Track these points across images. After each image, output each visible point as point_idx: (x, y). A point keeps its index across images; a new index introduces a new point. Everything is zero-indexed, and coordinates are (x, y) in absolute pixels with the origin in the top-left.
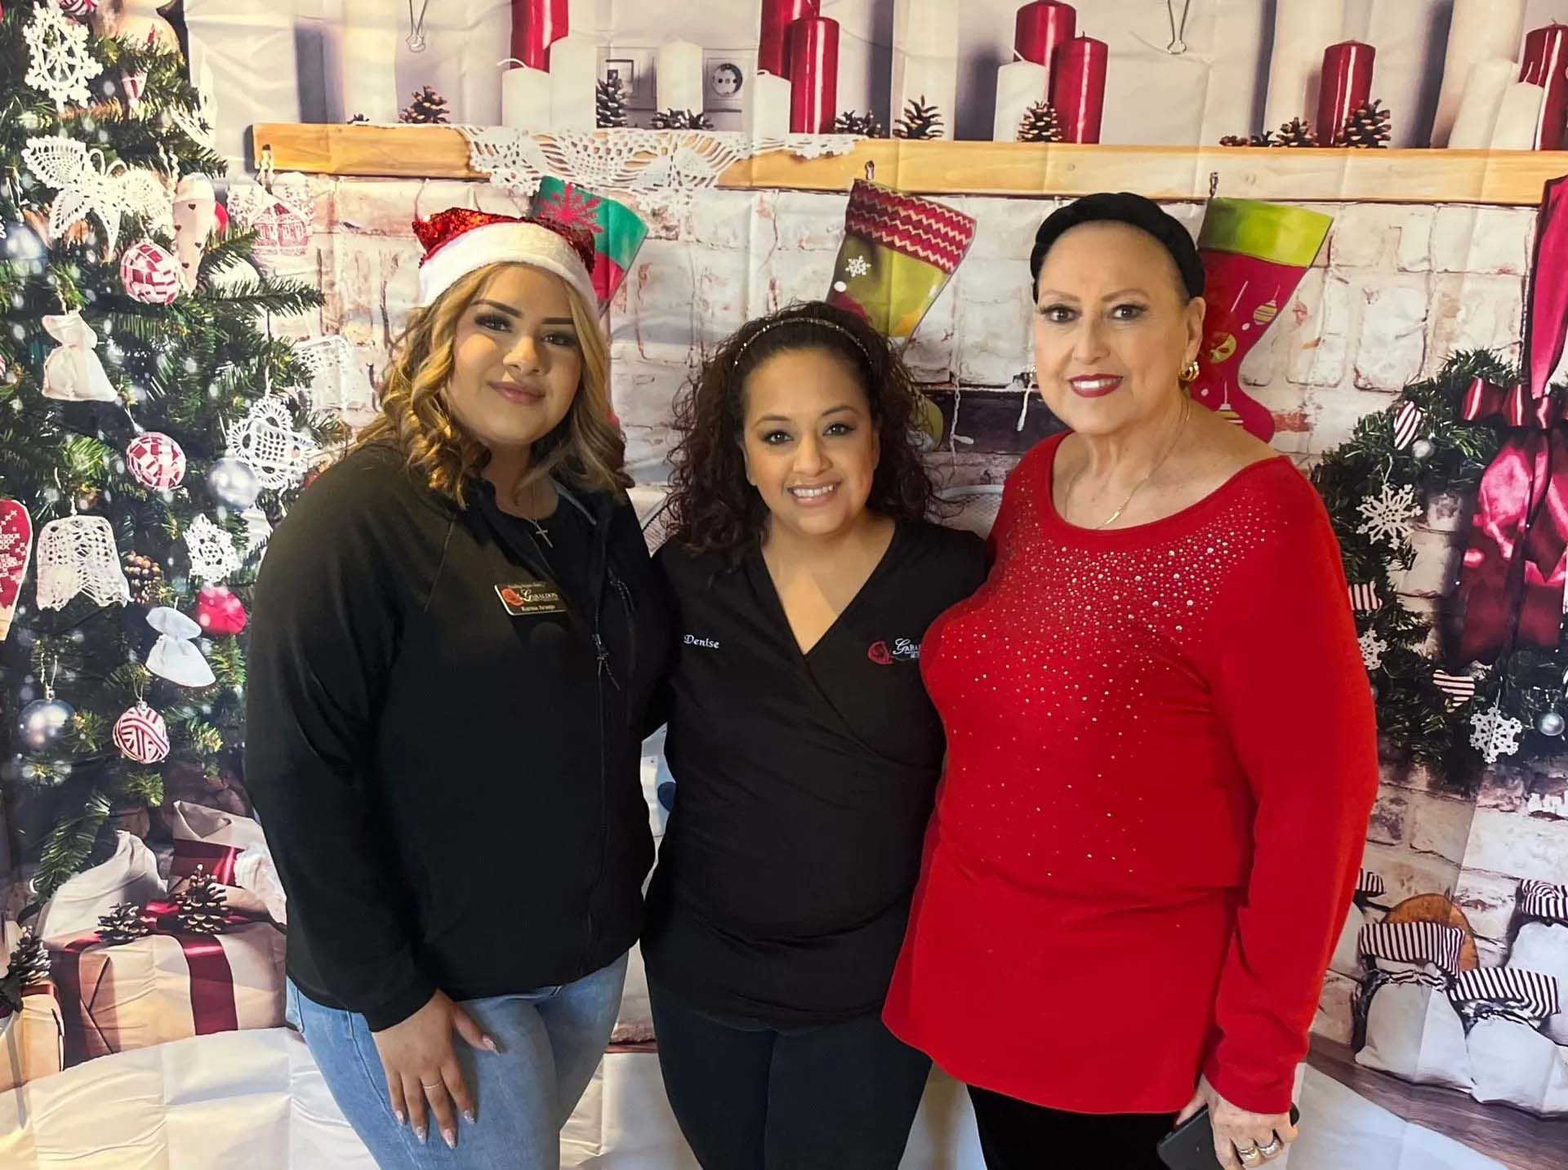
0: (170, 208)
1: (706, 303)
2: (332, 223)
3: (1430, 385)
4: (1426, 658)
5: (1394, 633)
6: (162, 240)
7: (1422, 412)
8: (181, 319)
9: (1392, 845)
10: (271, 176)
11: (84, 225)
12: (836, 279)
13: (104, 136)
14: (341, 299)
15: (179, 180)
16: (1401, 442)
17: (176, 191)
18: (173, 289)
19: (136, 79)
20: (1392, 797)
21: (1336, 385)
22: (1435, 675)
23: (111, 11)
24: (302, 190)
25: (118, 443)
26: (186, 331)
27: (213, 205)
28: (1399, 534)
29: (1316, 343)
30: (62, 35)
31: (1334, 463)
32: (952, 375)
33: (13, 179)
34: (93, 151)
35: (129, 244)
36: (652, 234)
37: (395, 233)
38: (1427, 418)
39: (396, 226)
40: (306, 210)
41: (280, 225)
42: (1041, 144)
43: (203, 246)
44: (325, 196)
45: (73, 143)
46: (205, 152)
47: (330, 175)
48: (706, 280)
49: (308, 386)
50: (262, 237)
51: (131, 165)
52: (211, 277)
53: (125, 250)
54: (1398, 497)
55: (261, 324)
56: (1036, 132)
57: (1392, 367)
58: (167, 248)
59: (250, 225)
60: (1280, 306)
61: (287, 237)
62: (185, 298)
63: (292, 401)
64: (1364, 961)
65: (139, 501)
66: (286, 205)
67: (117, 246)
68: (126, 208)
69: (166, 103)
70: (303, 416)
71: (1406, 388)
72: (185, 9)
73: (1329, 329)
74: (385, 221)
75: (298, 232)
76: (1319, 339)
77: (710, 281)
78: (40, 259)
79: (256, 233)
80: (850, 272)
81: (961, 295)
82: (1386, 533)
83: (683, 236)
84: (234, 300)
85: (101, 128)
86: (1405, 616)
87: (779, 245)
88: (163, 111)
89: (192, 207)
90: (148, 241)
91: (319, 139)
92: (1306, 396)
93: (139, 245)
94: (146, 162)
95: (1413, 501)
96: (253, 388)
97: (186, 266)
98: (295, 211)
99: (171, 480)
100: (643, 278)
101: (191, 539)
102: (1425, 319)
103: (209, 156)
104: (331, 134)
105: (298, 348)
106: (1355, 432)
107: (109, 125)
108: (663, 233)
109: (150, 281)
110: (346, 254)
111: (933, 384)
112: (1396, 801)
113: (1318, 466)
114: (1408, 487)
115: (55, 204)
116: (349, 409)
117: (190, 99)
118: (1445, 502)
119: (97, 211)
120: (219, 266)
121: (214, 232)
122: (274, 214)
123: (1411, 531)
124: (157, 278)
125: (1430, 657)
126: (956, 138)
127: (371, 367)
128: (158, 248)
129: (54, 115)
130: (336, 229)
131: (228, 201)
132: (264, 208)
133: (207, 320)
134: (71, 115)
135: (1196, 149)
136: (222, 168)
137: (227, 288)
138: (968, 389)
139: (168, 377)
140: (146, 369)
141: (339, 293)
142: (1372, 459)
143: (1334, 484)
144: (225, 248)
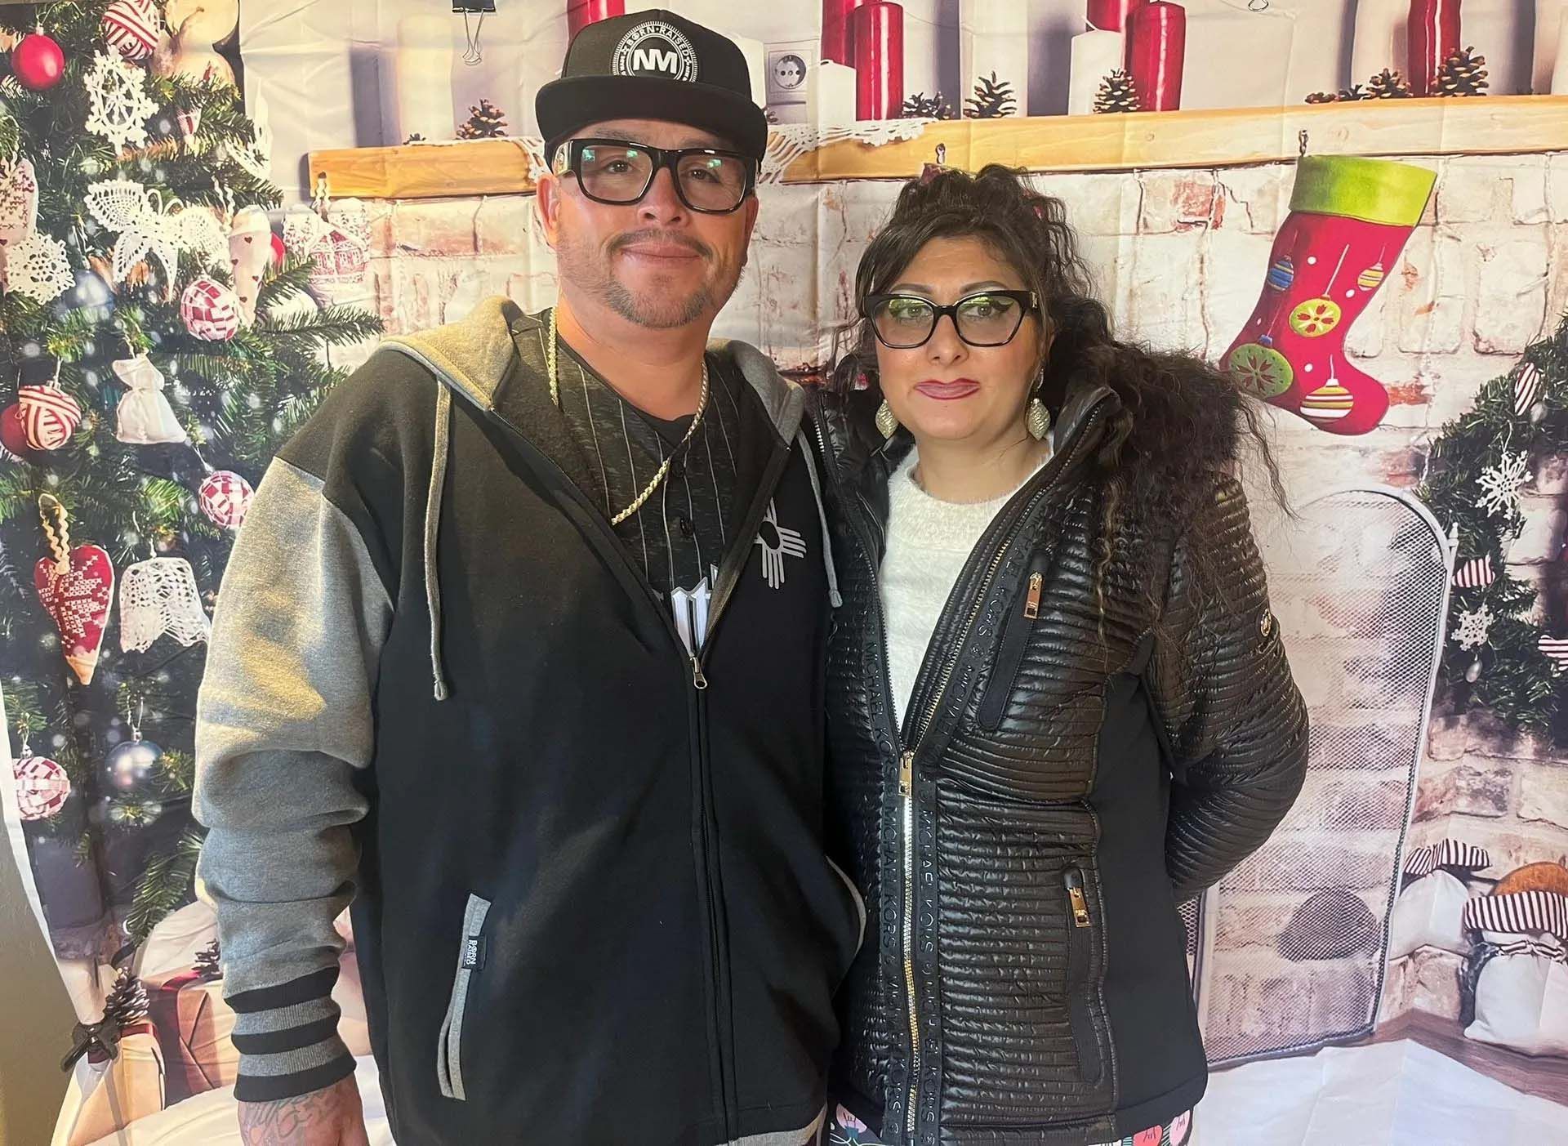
0: (226, 242)
1: (773, 302)
2: (389, 247)
3: (1548, 344)
4: (1532, 625)
6: (220, 275)
7: (1541, 373)
8: (242, 354)
9: (1499, 817)
10: (327, 202)
11: (145, 266)
13: (160, 175)
14: (400, 325)
15: (235, 215)
16: (1520, 407)
17: (231, 225)
18: (230, 325)
19: (191, 115)
20: (1496, 769)
21: (1455, 351)
23: (170, 52)
24: (358, 215)
25: (191, 484)
26: (248, 367)
27: (270, 237)
28: (1513, 503)
29: (1430, 308)
30: (120, 78)
31: (1454, 435)
33: (77, 227)
34: (150, 192)
35: (187, 283)
37: (453, 252)
38: (1545, 380)
39: (455, 246)
40: (363, 235)
41: (337, 253)
42: (1119, 114)
43: (260, 279)
44: (382, 220)
45: (132, 185)
46: (260, 184)
47: (387, 199)
48: (773, 280)
50: (319, 266)
51: (188, 203)
52: (270, 309)
53: (184, 287)
54: (1516, 466)
55: (320, 356)
56: (1112, 102)
57: (1514, 327)
58: (225, 283)
59: (307, 254)
60: (1387, 269)
61: (344, 264)
62: (244, 332)
66: (342, 232)
67: (176, 284)
68: (183, 246)
69: (222, 137)
71: (1527, 349)
72: (241, 43)
73: (1442, 292)
74: (442, 240)
75: (355, 259)
76: (1433, 303)
77: (777, 279)
78: (107, 304)
79: (313, 262)
82: (1502, 504)
84: (293, 331)
85: (158, 167)
86: (1512, 586)
87: (848, 238)
88: (218, 145)
89: (249, 240)
90: (206, 277)
91: (377, 162)
92: (1421, 364)
93: (196, 282)
94: (202, 198)
95: (1526, 468)
97: (243, 299)
98: (352, 237)
102: (1546, 274)
103: (264, 187)
104: (387, 157)
106: (1477, 400)
107: (164, 163)
109: (209, 318)
110: (404, 278)
112: (1502, 772)
113: (1438, 439)
114: (1525, 454)
115: (118, 247)
117: (245, 132)
119: (156, 251)
120: (276, 298)
121: (271, 264)
122: (330, 242)
123: (1522, 499)
124: (216, 313)
125: (1536, 624)
126: (1029, 115)
128: (215, 284)
129: (113, 158)
130: (394, 253)
131: (284, 232)
132: (320, 236)
133: (266, 354)
134: (129, 157)
135: (1281, 109)
136: (277, 198)
137: (286, 320)
139: (233, 415)
140: (210, 408)
141: (398, 319)
142: (1493, 427)
143: (1454, 458)
144: (283, 279)
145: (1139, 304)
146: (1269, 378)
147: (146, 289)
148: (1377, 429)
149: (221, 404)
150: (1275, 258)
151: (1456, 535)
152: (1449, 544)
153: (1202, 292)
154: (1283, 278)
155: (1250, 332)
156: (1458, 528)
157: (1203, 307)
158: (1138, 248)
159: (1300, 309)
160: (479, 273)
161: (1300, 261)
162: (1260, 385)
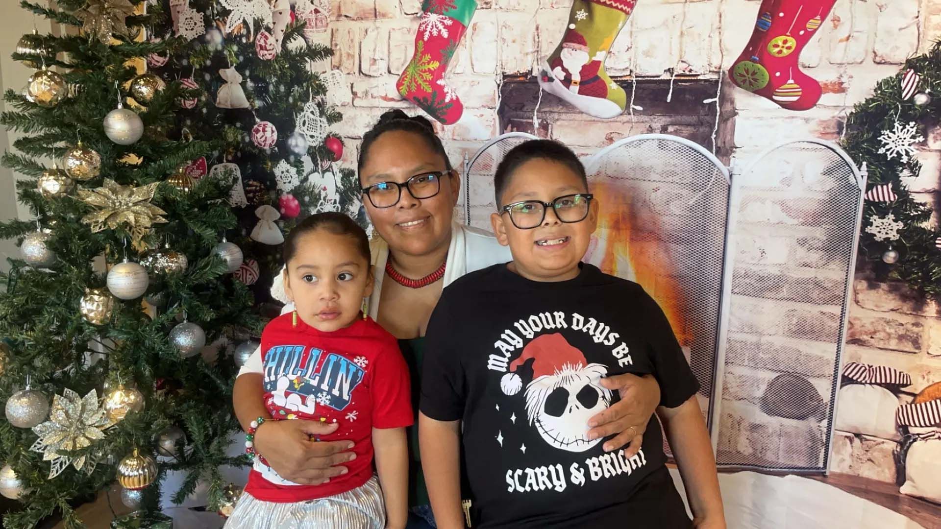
0: (271, 14)
1: (504, 40)
2: (340, 16)
3: (925, 58)
4: (930, 231)
5: (908, 217)
6: (268, 29)
7: (920, 76)
8: (277, 67)
9: (915, 353)
11: (242, 25)
12: (570, 23)
14: (341, 53)
16: (906, 95)
17: (274, 6)
18: (274, 52)
20: (913, 322)
21: (861, 62)
22: (937, 242)
24: (326, 1)
25: (248, 127)
26: (279, 72)
27: (290, 12)
28: (907, 153)
29: (848, 39)
31: (862, 111)
32: (631, 71)
33: (213, 7)
35: (257, 33)
36: (479, 7)
37: (365, 18)
38: (923, 80)
39: (367, 15)
40: (327, 10)
41: (316, 19)
43: (284, 31)
44: (336, 3)
48: (504, 28)
49: (325, 95)
50: (308, 25)
52: (287, 45)
53: (257, 36)
54: (905, 130)
55: (308, 68)
57: (897, 48)
58: (270, 33)
59: (304, 19)
60: (823, 19)
61: (319, 24)
62: (277, 56)
63: (319, 102)
64: (901, 429)
65: (254, 155)
66: (320, 9)
67: (254, 33)
68: (256, 16)
70: (323, 110)
71: (908, 61)
73: (855, 29)
74: (362, 13)
75: (323, 21)
76: (850, 36)
77: (507, 28)
78: (222, 44)
79: (305, 23)
80: (577, 19)
81: (634, 25)
82: (898, 153)
83: (493, 6)
84: (297, 55)
86: (916, 206)
87: (541, 7)
89: (281, 13)
90: (263, 30)
92: (842, 70)
93: (260, 33)
95: (917, 132)
96: (305, 98)
97: (277, 41)
98: (323, 11)
99: (270, 144)
100: (474, 29)
101: (277, 171)
102: (918, 17)
105: (322, 77)
106: (875, 90)
108: (484, 6)
109: (266, 49)
110: (344, 30)
111: (620, 77)
112: (916, 325)
113: (852, 113)
114: (912, 124)
115: (230, 17)
116: (342, 105)
118: (938, 131)
119: (246, 19)
120: (290, 40)
121: (289, 24)
122: (314, 14)
123: (916, 152)
124: (268, 47)
125: (933, 230)
127: (352, 85)
128: (267, 34)
130: (341, 18)
131: (296, 9)
132: (309, 11)
133: (286, 66)
137: (294, 50)
138: (640, 79)
139: (274, 95)
140: (264, 92)
141: (340, 49)
142: (887, 107)
143: (862, 124)
144: (293, 31)
145: (686, 39)
146: (755, 80)
147: (242, 36)
148: (815, 107)
149: (268, 90)
150: (761, 14)
151: (866, 169)
152: (861, 175)
153: (720, 33)
154: (766, 25)
155: (746, 55)
156: (867, 165)
157: (720, 41)
158: (686, 10)
159: (774, 42)
160: (377, 28)
161: (774, 16)
162: (751, 83)
